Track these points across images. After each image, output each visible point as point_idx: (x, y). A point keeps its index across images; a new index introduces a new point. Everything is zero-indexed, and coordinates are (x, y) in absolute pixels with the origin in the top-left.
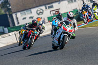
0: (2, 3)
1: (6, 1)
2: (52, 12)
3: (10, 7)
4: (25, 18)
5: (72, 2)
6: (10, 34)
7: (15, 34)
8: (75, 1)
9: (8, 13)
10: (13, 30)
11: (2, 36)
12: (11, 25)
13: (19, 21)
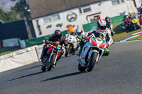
0: (17, 4)
1: (23, 1)
2: (89, 18)
3: (29, 10)
4: (50, 26)
5: (118, 3)
6: (29, 49)
7: (36, 50)
8: (123, 1)
9: (25, 19)
10: (32, 43)
11: (17, 51)
12: (30, 35)
13: (42, 31)
